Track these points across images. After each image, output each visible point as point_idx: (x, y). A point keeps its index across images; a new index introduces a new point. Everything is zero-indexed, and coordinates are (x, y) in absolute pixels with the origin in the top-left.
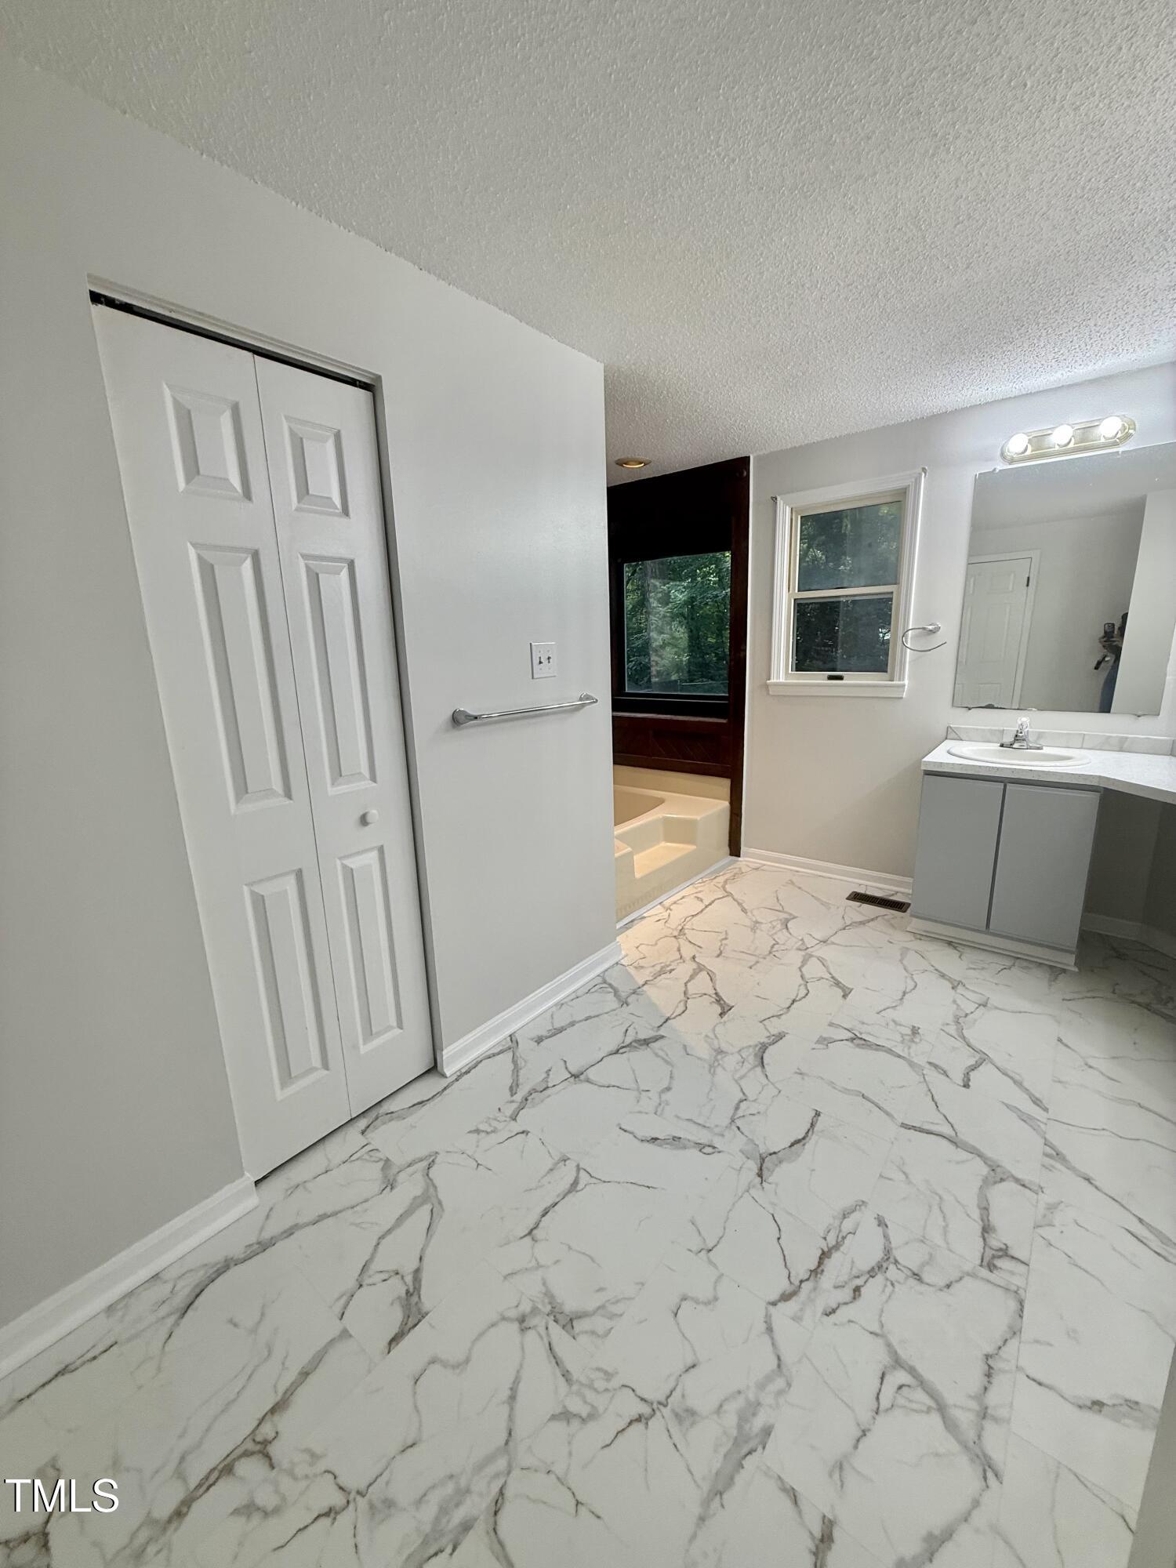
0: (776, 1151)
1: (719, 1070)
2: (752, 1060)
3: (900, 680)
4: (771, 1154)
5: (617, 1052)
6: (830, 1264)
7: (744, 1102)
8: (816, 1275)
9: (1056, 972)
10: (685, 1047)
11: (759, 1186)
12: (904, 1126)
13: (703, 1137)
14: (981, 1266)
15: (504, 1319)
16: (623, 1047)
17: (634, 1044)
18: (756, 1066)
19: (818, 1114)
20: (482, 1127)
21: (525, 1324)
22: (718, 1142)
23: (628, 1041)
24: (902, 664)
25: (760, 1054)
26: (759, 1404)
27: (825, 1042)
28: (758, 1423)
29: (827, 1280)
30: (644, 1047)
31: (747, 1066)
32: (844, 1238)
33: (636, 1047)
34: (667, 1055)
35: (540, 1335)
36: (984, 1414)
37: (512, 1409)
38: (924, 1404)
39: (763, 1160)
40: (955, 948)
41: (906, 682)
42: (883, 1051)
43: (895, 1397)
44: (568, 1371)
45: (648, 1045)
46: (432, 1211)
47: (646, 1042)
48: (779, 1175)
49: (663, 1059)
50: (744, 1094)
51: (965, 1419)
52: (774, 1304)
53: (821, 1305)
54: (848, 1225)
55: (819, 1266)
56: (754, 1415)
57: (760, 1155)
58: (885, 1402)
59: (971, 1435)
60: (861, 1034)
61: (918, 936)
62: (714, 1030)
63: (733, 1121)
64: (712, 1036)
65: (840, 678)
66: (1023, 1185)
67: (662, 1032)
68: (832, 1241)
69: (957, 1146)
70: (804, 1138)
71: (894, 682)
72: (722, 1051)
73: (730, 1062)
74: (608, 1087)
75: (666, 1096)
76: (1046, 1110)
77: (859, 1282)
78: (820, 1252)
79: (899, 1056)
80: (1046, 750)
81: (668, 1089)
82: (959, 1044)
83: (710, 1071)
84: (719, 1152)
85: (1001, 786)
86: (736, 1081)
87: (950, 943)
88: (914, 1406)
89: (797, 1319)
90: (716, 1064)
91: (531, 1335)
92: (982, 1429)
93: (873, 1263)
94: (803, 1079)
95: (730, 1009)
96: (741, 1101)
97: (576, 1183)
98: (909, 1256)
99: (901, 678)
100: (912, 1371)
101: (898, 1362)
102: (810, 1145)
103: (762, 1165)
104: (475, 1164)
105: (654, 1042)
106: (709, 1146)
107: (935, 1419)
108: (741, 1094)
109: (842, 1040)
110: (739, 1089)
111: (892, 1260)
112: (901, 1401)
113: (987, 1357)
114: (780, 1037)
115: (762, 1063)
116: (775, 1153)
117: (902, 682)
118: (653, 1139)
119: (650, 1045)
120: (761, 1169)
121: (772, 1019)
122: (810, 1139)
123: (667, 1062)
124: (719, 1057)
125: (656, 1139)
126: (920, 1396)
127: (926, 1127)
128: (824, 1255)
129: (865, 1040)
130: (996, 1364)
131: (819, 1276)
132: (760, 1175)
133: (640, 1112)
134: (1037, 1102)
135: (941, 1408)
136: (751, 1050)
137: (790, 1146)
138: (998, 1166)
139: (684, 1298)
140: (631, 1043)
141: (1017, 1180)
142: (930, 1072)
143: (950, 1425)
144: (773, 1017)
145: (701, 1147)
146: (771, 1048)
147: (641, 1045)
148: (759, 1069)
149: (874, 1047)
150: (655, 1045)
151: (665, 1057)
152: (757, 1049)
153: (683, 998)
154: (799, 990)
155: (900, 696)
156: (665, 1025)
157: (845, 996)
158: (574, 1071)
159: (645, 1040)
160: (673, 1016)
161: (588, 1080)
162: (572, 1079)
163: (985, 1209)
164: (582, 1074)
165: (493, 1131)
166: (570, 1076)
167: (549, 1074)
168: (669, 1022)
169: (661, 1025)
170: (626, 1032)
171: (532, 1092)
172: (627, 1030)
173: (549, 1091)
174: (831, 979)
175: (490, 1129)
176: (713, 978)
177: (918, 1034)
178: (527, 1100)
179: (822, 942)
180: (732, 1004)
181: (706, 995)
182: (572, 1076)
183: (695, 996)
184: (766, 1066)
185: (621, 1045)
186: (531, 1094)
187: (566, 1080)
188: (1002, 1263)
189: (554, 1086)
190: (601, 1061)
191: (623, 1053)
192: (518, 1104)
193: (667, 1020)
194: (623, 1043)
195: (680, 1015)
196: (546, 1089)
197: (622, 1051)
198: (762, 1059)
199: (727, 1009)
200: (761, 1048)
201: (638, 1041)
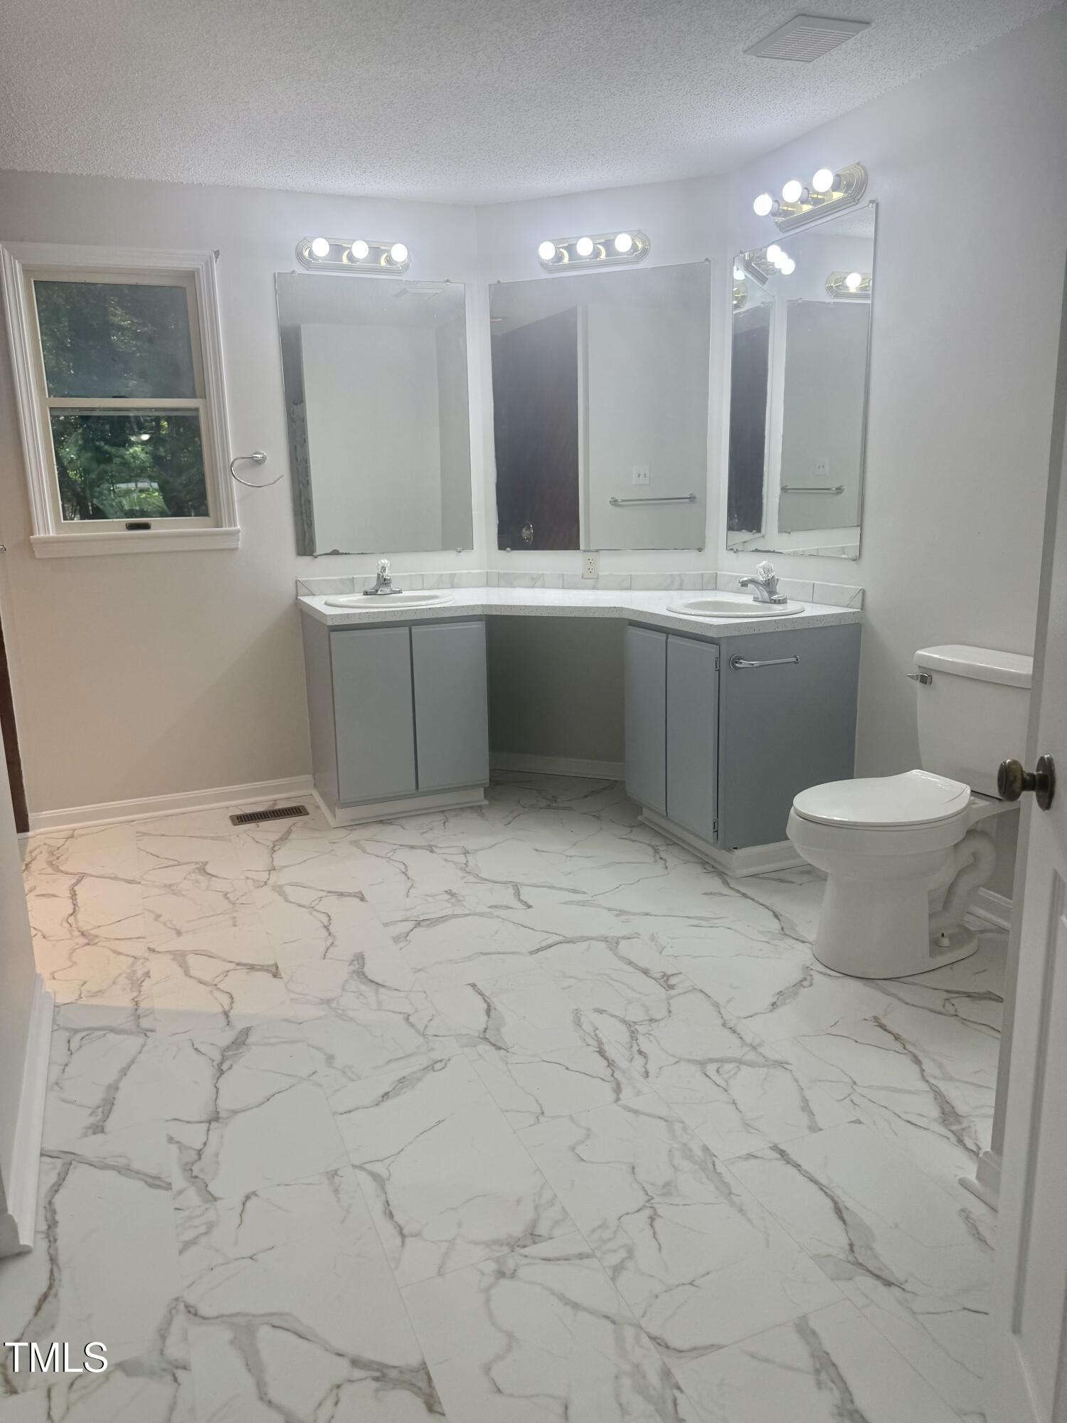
0: (484, 1026)
1: (351, 1014)
2: (366, 988)
3: (230, 526)
4: (485, 1031)
6: (611, 1051)
7: (411, 1017)
8: (613, 1065)
9: (478, 809)
10: (287, 1021)
11: (509, 1054)
12: (532, 953)
13: (421, 1062)
14: (667, 990)
15: (487, 1290)
16: (222, 1063)
17: (226, 1054)
18: (377, 990)
19: (473, 986)
20: (190, 1235)
21: (508, 1273)
22: (435, 1055)
23: (215, 1055)
24: (230, 503)
25: (365, 980)
26: (685, 1145)
27: (401, 938)
28: (698, 1152)
29: (622, 1063)
30: (244, 1049)
31: (369, 994)
32: (596, 1035)
33: (235, 1054)
34: (281, 1037)
35: (527, 1265)
36: (754, 1048)
37: (585, 1309)
38: (733, 1068)
39: (485, 1039)
40: (390, 824)
41: (239, 527)
42: (450, 919)
43: (722, 1078)
44: (580, 1254)
45: (244, 1043)
46: (274, 1326)
47: (239, 1043)
49: (282, 1043)
50: (401, 1013)
51: (751, 1056)
52: (618, 1099)
53: (637, 1076)
54: (587, 1027)
55: (608, 1060)
56: (690, 1150)
57: (479, 1037)
58: (723, 1084)
59: (761, 1060)
60: (418, 917)
61: (350, 828)
62: (290, 991)
63: (424, 1035)
64: (293, 996)
65: (146, 526)
66: (629, 938)
67: (240, 1026)
68: (593, 1043)
69: (574, 943)
70: (489, 1006)
71: (224, 529)
72: (328, 1000)
73: (348, 1000)
74: (268, 1100)
75: (338, 1063)
76: (584, 893)
77: (635, 1048)
78: (597, 1054)
79: (466, 915)
80: (405, 594)
81: (331, 1058)
82: (488, 885)
83: (343, 1020)
84: (449, 1060)
85: (405, 631)
86: (379, 1010)
87: (381, 822)
88: (732, 1072)
89: (638, 1093)
90: (340, 1012)
91: (522, 1272)
92: (761, 1053)
93: (628, 1034)
94: (426, 972)
95: (277, 967)
96: (407, 1019)
97: (376, 1177)
98: (635, 1014)
99: (232, 522)
100: (712, 1061)
101: (702, 1064)
102: (499, 1006)
103: (490, 1042)
104: (249, 1261)
105: (247, 1038)
106: (435, 1063)
107: (744, 1068)
108: (398, 1015)
109: (412, 930)
110: (391, 1013)
111: (632, 1024)
112: (726, 1076)
113: (724, 1025)
114: (360, 958)
115: (378, 984)
116: (486, 1029)
117: (233, 528)
118: (383, 1097)
119: (249, 1041)
121: (329, 950)
122: (493, 1003)
123: (292, 1042)
124: (334, 1005)
125: (387, 1094)
126: (728, 1067)
127: (544, 944)
128: (601, 1053)
129: (428, 920)
130: (731, 1024)
131: (615, 1065)
132: (499, 1048)
133: (337, 1091)
134: (575, 891)
135: (740, 1062)
136: (352, 982)
137: (489, 1017)
138: (606, 938)
139: (573, 1149)
140: (222, 1055)
141: (623, 938)
142: (496, 912)
143: (751, 1064)
144: (327, 949)
145: (431, 1067)
146: (366, 970)
147: (237, 1049)
148: (382, 990)
149: (441, 920)
150: (252, 1038)
151: (279, 1040)
152: (356, 978)
153: (209, 988)
154: (316, 917)
155: (234, 547)
156: (231, 1019)
157: (362, 899)
158: (204, 1118)
159: (233, 1043)
160: (227, 1008)
161: (235, 1112)
162: (214, 1125)
163: (631, 963)
164: (218, 1113)
165: (210, 1227)
166: (208, 1124)
167: (178, 1142)
168: (231, 1014)
169: (229, 1022)
170: (199, 1051)
171: (188, 1167)
172: (196, 1049)
173: (209, 1151)
174: (330, 894)
175: (203, 1229)
176: (210, 954)
177: (455, 894)
178: (196, 1177)
179: (270, 871)
180: (272, 962)
181: (228, 971)
182: (209, 1122)
183: (219, 979)
184: (385, 984)
185: (215, 1064)
186: (191, 1170)
187: (208, 1130)
188: (672, 981)
189: (205, 1144)
190: (218, 1089)
191: (230, 1068)
192: (193, 1188)
193: (226, 1014)
194: (213, 1061)
195: (232, 1002)
196: (199, 1153)
197: (225, 1067)
198: (372, 981)
199: (272, 969)
200: (359, 976)
201: (227, 1049)
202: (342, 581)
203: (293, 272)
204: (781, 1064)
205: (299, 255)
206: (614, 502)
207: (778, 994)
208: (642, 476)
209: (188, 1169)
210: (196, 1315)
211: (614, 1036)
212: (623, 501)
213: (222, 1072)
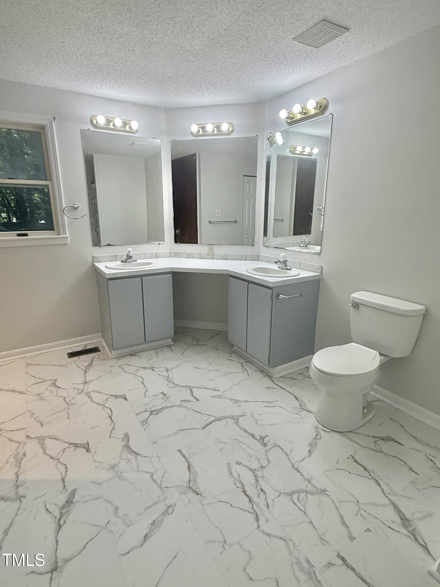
0: (188, 479)
1: (125, 475)
2: (131, 457)
4: (189, 482)
5: (60, 526)
6: (249, 492)
7: (153, 475)
8: (252, 501)
9: (169, 346)
10: (94, 483)
11: (203, 498)
12: (203, 428)
13: (161, 508)
14: (265, 447)
16: (60, 519)
17: (63, 511)
18: (136, 457)
19: (180, 451)
22: (169, 502)
23: (57, 513)
24: (64, 225)
25: (130, 450)
26: (297, 559)
27: (144, 423)
28: (305, 564)
29: (255, 499)
30: (72, 506)
31: (132, 460)
32: (240, 480)
33: (67, 511)
34: (91, 496)
36: (309, 481)
38: (305, 496)
39: (190, 488)
40: (135, 356)
41: (68, 235)
42: (165, 409)
43: (301, 504)
45: (72, 502)
47: (69, 502)
49: (90, 500)
50: (148, 473)
51: (310, 487)
52: (259, 526)
53: (264, 508)
54: (235, 474)
55: (248, 497)
56: (301, 563)
57: (187, 487)
58: (303, 509)
59: (315, 490)
60: (151, 409)
61: (118, 358)
62: (95, 461)
63: (161, 488)
64: (98, 464)
65: (26, 235)
66: (242, 416)
67: (70, 489)
68: (240, 485)
69: (220, 420)
70: (189, 464)
71: (61, 236)
72: (113, 466)
73: (123, 466)
74: (85, 548)
75: (120, 513)
76: (219, 390)
77: (259, 487)
78: (243, 493)
79: (172, 407)
80: (138, 261)
81: (117, 509)
82: (179, 388)
83: (122, 480)
84: (175, 505)
85: (140, 279)
86: (138, 471)
87: (131, 355)
88: (305, 500)
89: (267, 521)
90: (120, 474)
92: (313, 485)
93: (253, 478)
94: (158, 444)
95: (88, 445)
96: (152, 476)
98: (255, 465)
99: (65, 233)
100: (294, 492)
101: (290, 495)
102: (194, 464)
103: (193, 490)
105: (74, 498)
106: (168, 508)
107: (309, 496)
108: (147, 474)
109: (149, 417)
110: (144, 473)
111: (254, 471)
112: (303, 503)
113: (293, 467)
114: (127, 436)
115: (136, 453)
116: (189, 480)
117: (65, 236)
118: (145, 538)
119: (74, 501)
120: (195, 492)
121: (113, 432)
122: (190, 462)
123: (97, 498)
124: (116, 469)
125: (146, 535)
126: (302, 495)
127: (208, 422)
128: (244, 492)
129: (155, 410)
130: (296, 467)
131: (252, 500)
132: (198, 494)
133: (121, 535)
134: (215, 390)
135: (306, 492)
136: (124, 453)
137: (190, 472)
138: (233, 416)
139: (245, 570)
140: (61, 513)
141: (240, 416)
142: (185, 404)
143: (311, 493)
144: (112, 431)
145: (166, 512)
146: (130, 444)
147: (69, 507)
148: (138, 457)
149: (161, 410)
150: (77, 497)
151: (90, 498)
153: (55, 462)
154: (105, 411)
155: (66, 243)
156: (66, 484)
157: (126, 399)
158: (49, 568)
159: (66, 502)
160: (64, 475)
161: (66, 561)
163: (246, 431)
164: (57, 562)
166: (51, 574)
168: (66, 480)
169: (64, 486)
170: (48, 511)
172: (47, 509)
174: (111, 397)
176: (56, 438)
177: (165, 394)
179: (84, 384)
180: (85, 442)
181: (65, 449)
182: (52, 572)
183: (60, 455)
184: (140, 453)
185: (57, 520)
188: (266, 441)
191: (64, 523)
193: (63, 480)
194: (56, 518)
195: (67, 471)
197: (62, 522)
198: (134, 452)
199: (86, 446)
200: (127, 448)
201: (63, 507)
202: (112, 256)
203: (89, 129)
204: (323, 491)
205: (92, 122)
206: (210, 222)
207: (310, 445)
208: (219, 213)
211: (248, 478)
212: (213, 222)
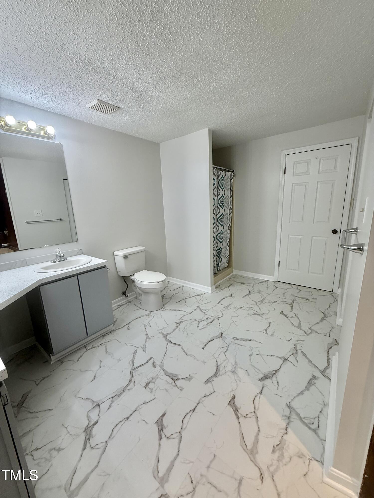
0: (217, 339)
1: (233, 363)
2: (221, 368)
4: (219, 338)
7: (225, 351)
10: (249, 375)
13: (236, 341)
17: (271, 376)
18: (220, 365)
19: (203, 348)
22: (233, 340)
23: (274, 378)
25: (218, 371)
27: (189, 378)
30: (266, 374)
31: (223, 365)
33: (270, 374)
34: (255, 370)
39: (221, 336)
47: (266, 377)
48: (218, 334)
49: (256, 368)
50: (225, 354)
52: (221, 317)
53: (213, 317)
57: (221, 337)
60: (172, 382)
62: (237, 385)
63: (228, 346)
67: (261, 384)
68: (209, 324)
69: (170, 340)
70: (209, 342)
72: (233, 372)
73: (229, 368)
74: (271, 356)
75: (251, 353)
77: (206, 319)
79: (165, 370)
81: (250, 355)
83: (237, 363)
84: (232, 338)
86: (227, 359)
90: (235, 366)
93: (202, 321)
94: (204, 360)
96: (226, 352)
97: (266, 331)
98: (195, 322)
102: (208, 340)
105: (262, 377)
106: (235, 339)
108: (226, 354)
109: (182, 378)
110: (226, 356)
111: (199, 322)
114: (208, 381)
115: (217, 367)
116: (218, 338)
119: (264, 375)
120: (222, 335)
123: (253, 366)
124: (234, 369)
125: (250, 340)
129: (173, 379)
132: (222, 334)
133: (257, 347)
136: (221, 373)
137: (213, 339)
144: (208, 395)
145: (237, 339)
146: (213, 375)
147: (268, 375)
150: (261, 376)
151: (255, 369)
152: (218, 375)
156: (261, 388)
158: (287, 361)
159: (267, 378)
160: (259, 395)
161: (280, 358)
162: (286, 358)
164: (284, 360)
165: (297, 341)
166: (288, 359)
167: (296, 360)
168: (259, 391)
169: (263, 388)
170: (278, 383)
171: (296, 353)
172: (278, 384)
173: (291, 354)
175: (299, 341)
178: (296, 350)
180: (229, 407)
182: (287, 360)
184: (216, 365)
185: (276, 375)
186: (296, 352)
187: (288, 358)
189: (291, 355)
190: (280, 366)
191: (274, 370)
192: (297, 348)
193: (261, 393)
194: (276, 376)
196: (293, 354)
197: (274, 372)
198: (217, 369)
199: (232, 402)
200: (217, 374)
201: (270, 378)
209: (297, 353)
210: (305, 332)
213: (276, 371)
